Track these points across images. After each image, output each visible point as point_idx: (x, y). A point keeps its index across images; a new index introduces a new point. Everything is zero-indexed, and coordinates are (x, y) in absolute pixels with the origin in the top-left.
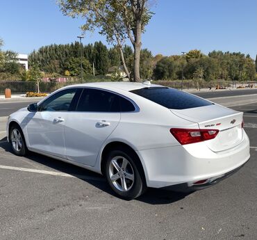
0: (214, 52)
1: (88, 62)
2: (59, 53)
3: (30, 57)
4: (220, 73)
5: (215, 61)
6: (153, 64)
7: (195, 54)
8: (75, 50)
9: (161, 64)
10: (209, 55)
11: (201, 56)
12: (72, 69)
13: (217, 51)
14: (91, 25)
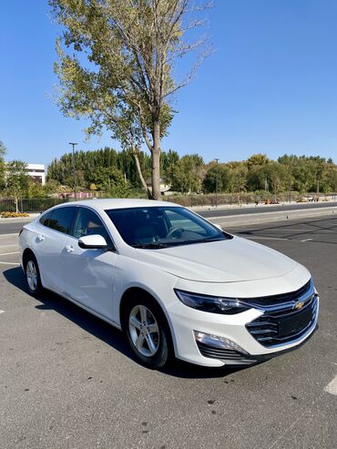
0: (286, 156)
1: (120, 172)
2: (86, 162)
3: (51, 168)
4: (292, 183)
5: (284, 168)
6: (202, 173)
7: (258, 160)
8: (105, 158)
9: (212, 173)
10: (280, 160)
11: (267, 162)
12: (100, 181)
13: (289, 155)
14: (98, 128)
